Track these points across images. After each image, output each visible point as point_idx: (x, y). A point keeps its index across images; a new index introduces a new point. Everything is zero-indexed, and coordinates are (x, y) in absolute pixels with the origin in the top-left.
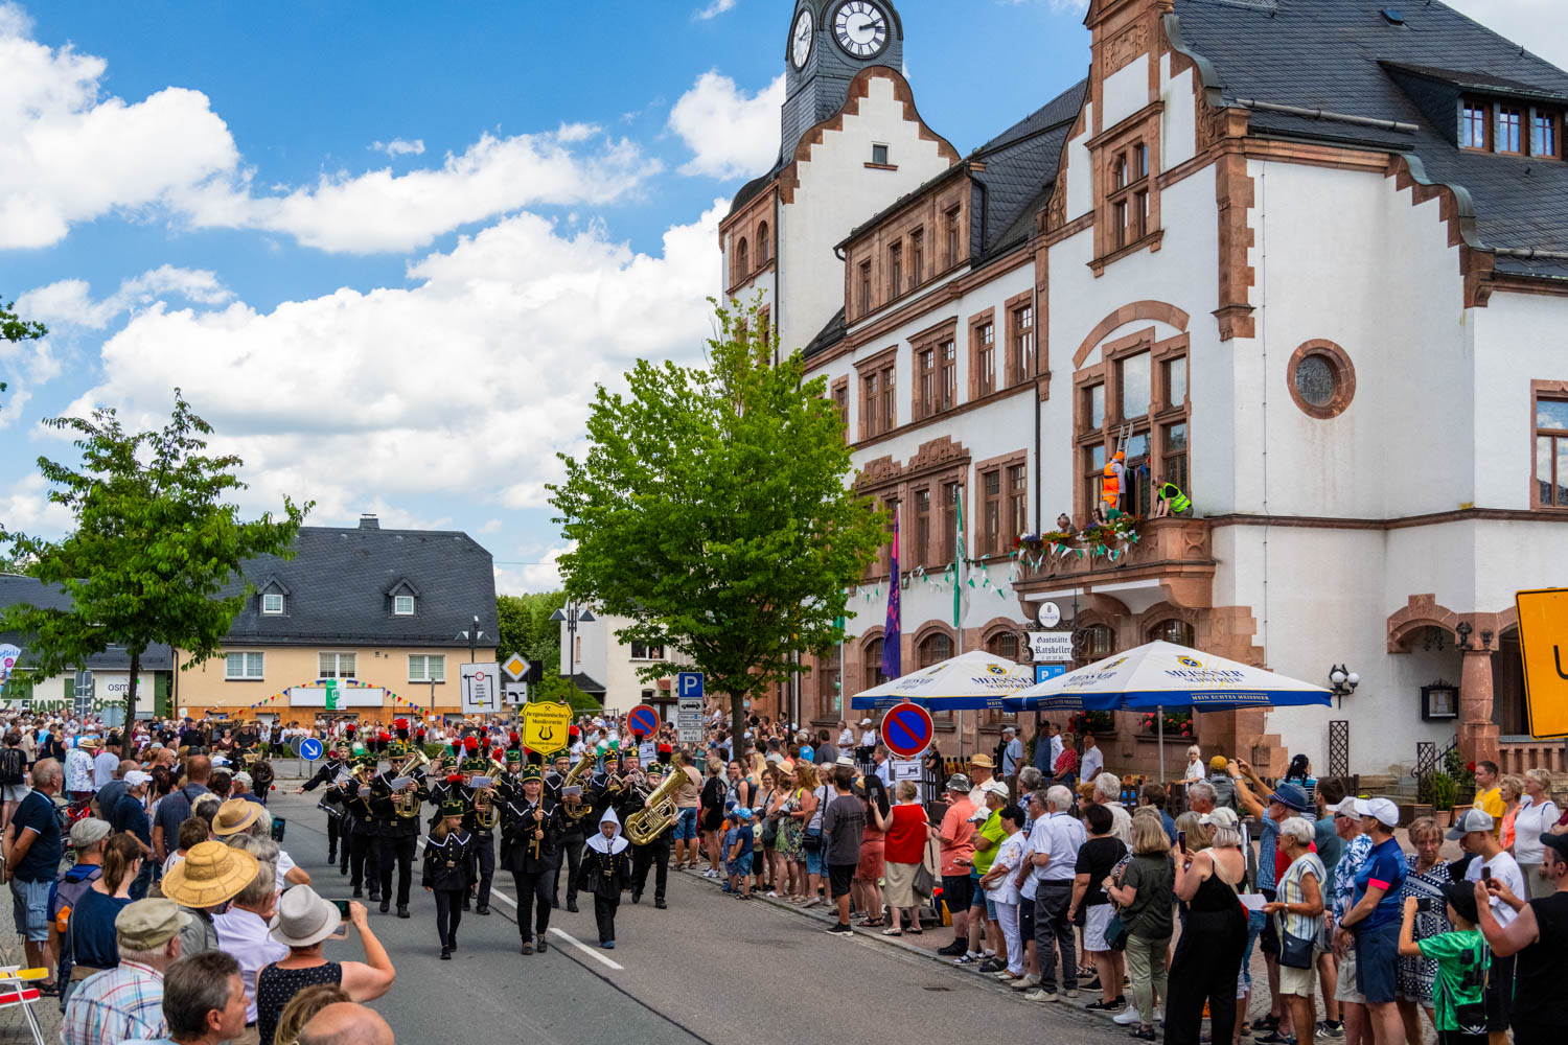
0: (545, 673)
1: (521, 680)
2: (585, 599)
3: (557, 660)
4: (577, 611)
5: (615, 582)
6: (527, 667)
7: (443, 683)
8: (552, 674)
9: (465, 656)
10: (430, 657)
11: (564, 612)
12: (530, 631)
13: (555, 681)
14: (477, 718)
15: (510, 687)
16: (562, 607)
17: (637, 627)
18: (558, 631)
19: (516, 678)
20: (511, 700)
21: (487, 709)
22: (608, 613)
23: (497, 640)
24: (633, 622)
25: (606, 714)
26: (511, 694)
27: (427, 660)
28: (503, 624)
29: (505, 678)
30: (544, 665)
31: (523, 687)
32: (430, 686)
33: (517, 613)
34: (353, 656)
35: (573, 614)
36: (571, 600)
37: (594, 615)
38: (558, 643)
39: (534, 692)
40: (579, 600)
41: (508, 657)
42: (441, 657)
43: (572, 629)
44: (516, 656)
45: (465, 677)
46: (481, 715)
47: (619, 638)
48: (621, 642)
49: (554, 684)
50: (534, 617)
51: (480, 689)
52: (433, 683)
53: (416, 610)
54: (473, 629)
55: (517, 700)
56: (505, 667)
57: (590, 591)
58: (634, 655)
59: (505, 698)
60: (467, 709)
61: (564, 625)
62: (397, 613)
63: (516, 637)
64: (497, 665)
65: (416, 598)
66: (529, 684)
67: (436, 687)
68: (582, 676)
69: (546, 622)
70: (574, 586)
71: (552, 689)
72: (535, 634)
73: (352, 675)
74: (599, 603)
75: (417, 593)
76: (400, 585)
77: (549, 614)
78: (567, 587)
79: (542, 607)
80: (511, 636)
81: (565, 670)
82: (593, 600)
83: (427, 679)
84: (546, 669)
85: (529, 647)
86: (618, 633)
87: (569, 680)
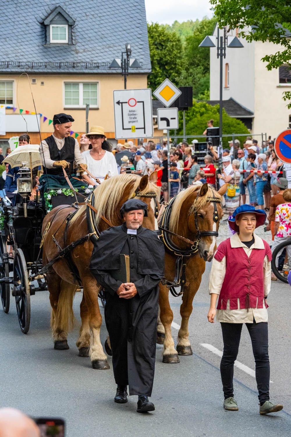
0: (194, 100)
1: (172, 106)
2: (234, 25)
3: (206, 86)
4: (226, 38)
5: (263, 9)
6: (178, 93)
7: (97, 109)
8: (201, 99)
9: (119, 83)
10: (85, 84)
11: (213, 39)
12: (180, 58)
13: (204, 106)
14: (130, 143)
15: (162, 113)
16: (211, 34)
17: (285, 52)
18: (207, 57)
19: (168, 103)
20: (162, 125)
21: (139, 134)
22: (256, 39)
23: (150, 66)
24: (281, 48)
25: (255, 138)
26: (162, 119)
27: (81, 86)
28: (156, 52)
29: (157, 104)
30: (194, 90)
31: (173, 113)
32: (84, 112)
33: (168, 40)
34: (11, 83)
35: (222, 40)
36: (220, 27)
37: (243, 41)
38: (207, 70)
39: (185, 118)
40: (228, 27)
41: (159, 84)
42: (95, 84)
43: (221, 55)
44: (167, 83)
45: (118, 103)
46: (134, 140)
47: (267, 63)
48: (269, 68)
49: (203, 109)
50: (184, 44)
51: (133, 115)
52: (87, 109)
53: (71, 38)
54: (125, 57)
55: (168, 125)
56: (157, 93)
57: (239, 18)
58: (282, 81)
59: (156, 123)
60: (120, 134)
61: (213, 52)
62: (52, 41)
63: (167, 63)
64: (149, 91)
65: (71, 26)
66: (180, 109)
67: (90, 112)
68: (231, 100)
69: (195, 48)
70: (223, 13)
71: (202, 114)
72: (185, 60)
73: (10, 102)
74: (248, 30)
75: (70, 21)
76: (55, 13)
77: (199, 41)
78: (217, 14)
79: (191, 34)
80: (162, 63)
81: (214, 95)
82: (242, 27)
83: (82, 105)
84: (196, 94)
85: (179, 73)
86: (267, 58)
87: (218, 106)
